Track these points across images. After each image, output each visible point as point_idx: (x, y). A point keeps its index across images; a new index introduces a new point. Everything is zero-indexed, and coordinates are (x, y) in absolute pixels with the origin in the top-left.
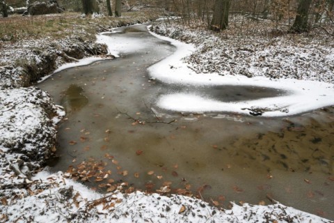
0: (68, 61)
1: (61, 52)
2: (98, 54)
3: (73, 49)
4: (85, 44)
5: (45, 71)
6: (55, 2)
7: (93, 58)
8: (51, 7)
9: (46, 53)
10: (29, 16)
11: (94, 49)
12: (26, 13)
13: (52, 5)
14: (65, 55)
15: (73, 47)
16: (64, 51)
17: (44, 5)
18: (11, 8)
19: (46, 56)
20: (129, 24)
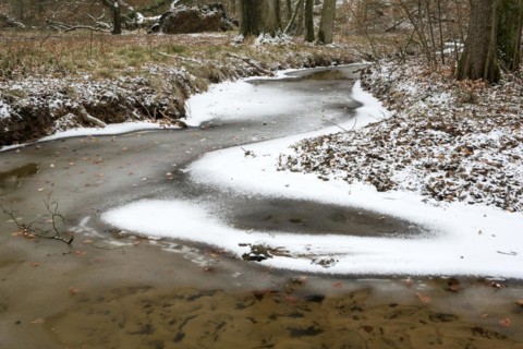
0: (87, 123)
1: (75, 105)
2: (159, 116)
3: (103, 102)
4: (138, 94)
5: (15, 135)
6: (220, 7)
7: (147, 124)
8: (208, 17)
9: (25, 102)
10: (160, 34)
11: (153, 106)
12: (156, 29)
13: (211, 13)
14: (84, 111)
15: (104, 98)
16: (84, 104)
17: (194, 14)
18: (140, 16)
19: (23, 109)
20: (338, 62)
